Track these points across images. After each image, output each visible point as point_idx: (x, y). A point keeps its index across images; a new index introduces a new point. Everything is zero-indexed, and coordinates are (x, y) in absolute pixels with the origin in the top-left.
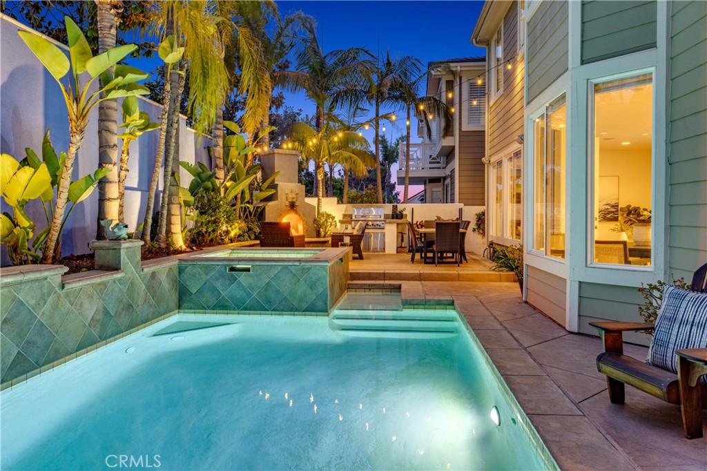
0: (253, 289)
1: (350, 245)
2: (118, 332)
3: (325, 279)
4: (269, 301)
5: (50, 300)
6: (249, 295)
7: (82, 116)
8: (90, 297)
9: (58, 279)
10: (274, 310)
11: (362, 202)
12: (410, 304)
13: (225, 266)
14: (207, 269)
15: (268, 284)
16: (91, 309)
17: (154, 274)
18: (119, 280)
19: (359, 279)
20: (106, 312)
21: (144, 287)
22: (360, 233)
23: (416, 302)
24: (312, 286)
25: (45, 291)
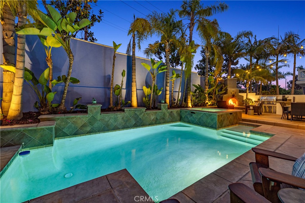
0: (196, 119)
1: (253, 110)
2: (160, 123)
3: (216, 118)
4: (200, 123)
5: (142, 114)
6: (195, 120)
7: (154, 77)
8: (152, 115)
9: (145, 110)
10: (201, 125)
11: (268, 94)
12: (253, 133)
13: (190, 111)
14: (186, 112)
15: (200, 118)
16: (152, 117)
17: (171, 112)
18: (161, 112)
19: (246, 121)
20: (157, 118)
21: (168, 114)
22: (259, 106)
23: (256, 132)
24: (212, 120)
25: (141, 112)
